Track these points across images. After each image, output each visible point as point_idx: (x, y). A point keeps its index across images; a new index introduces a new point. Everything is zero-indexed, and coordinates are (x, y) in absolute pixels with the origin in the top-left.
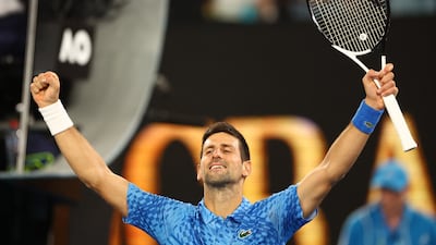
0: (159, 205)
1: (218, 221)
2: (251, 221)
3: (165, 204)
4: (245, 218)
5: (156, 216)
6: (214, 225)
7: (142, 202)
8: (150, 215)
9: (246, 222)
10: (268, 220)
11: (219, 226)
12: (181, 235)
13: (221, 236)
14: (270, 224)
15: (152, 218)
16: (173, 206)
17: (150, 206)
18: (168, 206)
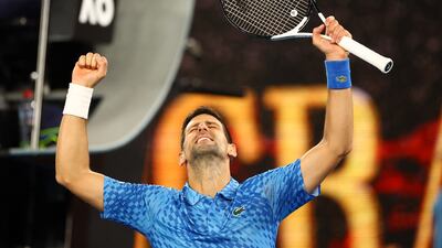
0: (139, 193)
1: (207, 201)
2: (245, 197)
3: (146, 189)
4: (238, 194)
5: (137, 204)
6: (202, 206)
7: (120, 192)
8: (131, 204)
9: (239, 198)
10: (263, 195)
11: (208, 206)
12: (167, 219)
13: (212, 215)
14: (266, 200)
15: (134, 207)
16: (154, 191)
17: (130, 195)
18: (148, 192)
